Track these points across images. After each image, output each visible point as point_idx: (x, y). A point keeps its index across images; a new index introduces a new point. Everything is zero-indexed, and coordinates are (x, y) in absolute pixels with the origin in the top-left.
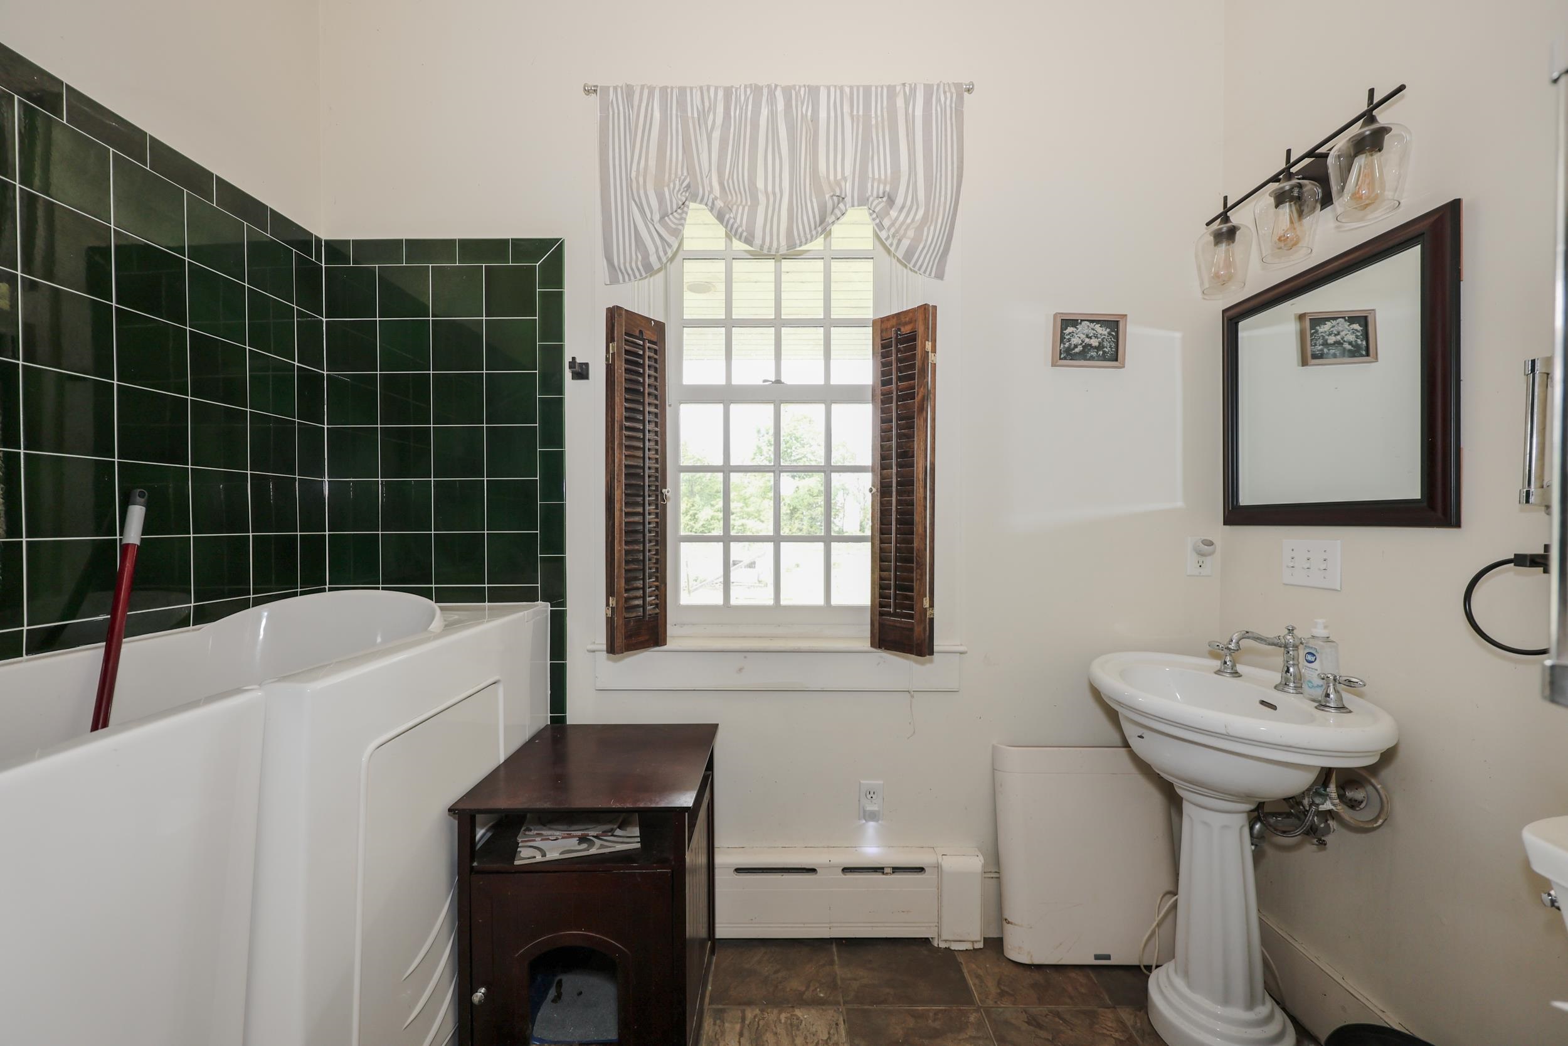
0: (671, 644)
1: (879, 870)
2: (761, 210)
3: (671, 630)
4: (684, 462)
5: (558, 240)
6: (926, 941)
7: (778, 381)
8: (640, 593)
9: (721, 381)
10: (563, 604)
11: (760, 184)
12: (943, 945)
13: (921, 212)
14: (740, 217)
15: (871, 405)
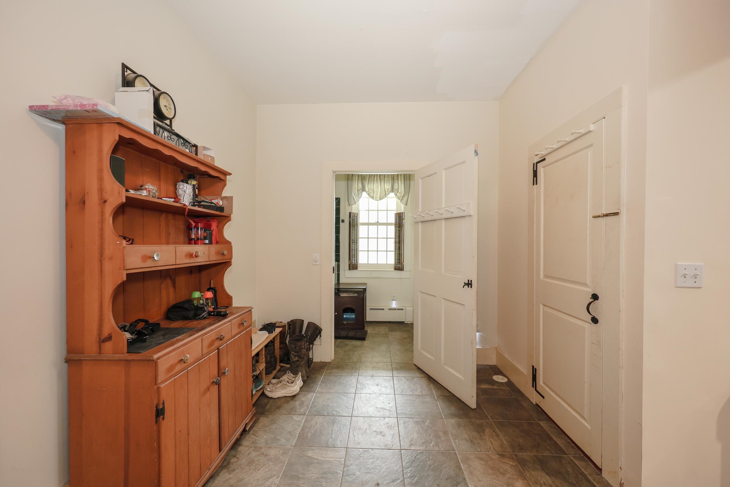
0: (358, 269)
1: (395, 309)
2: (375, 194)
3: (358, 268)
4: (360, 237)
5: (339, 198)
6: (403, 322)
7: (378, 222)
8: (354, 260)
9: (367, 222)
10: (339, 262)
11: (375, 189)
12: (406, 322)
13: (403, 194)
14: (372, 194)
15: (394, 226)
